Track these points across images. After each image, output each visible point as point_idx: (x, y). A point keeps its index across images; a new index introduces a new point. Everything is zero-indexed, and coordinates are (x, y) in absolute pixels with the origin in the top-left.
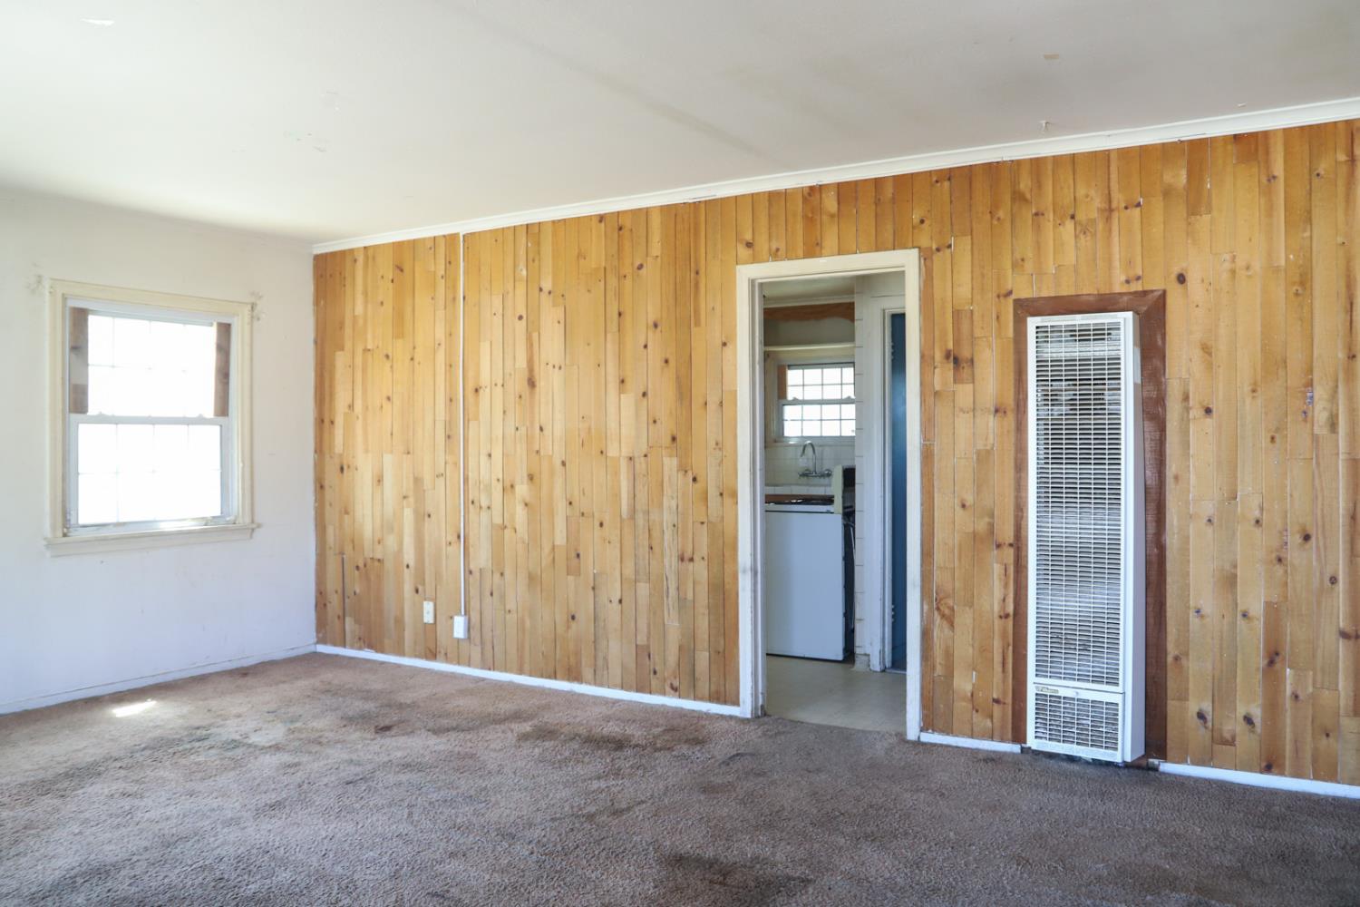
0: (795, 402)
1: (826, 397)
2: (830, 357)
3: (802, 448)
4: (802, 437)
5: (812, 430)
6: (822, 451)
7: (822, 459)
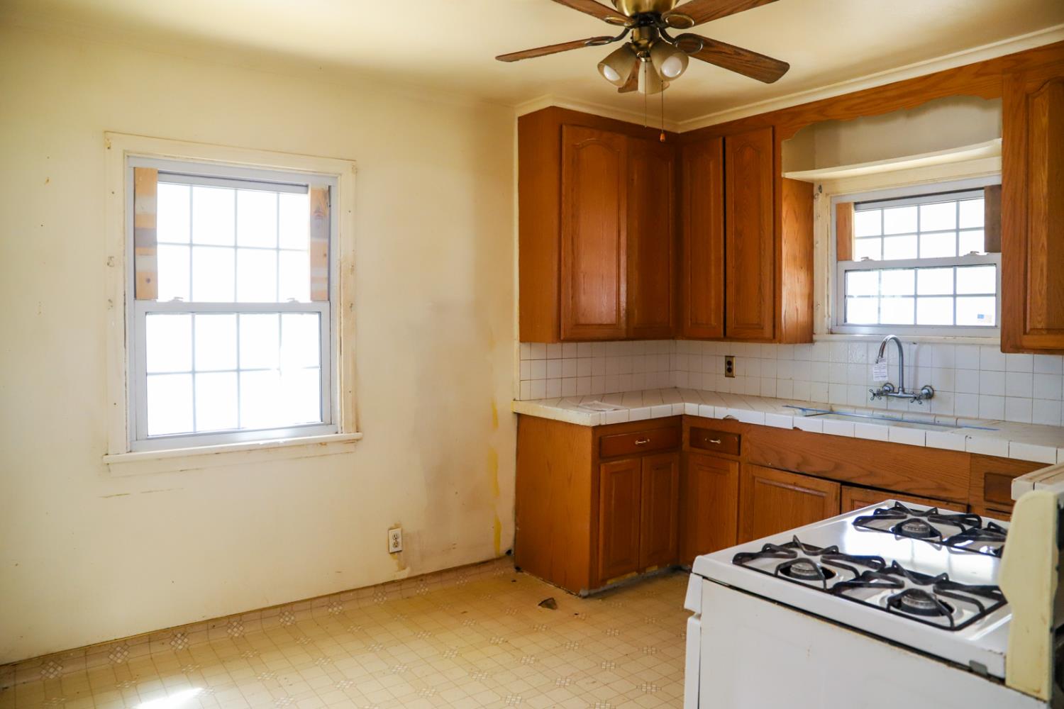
0: (868, 265)
1: (926, 254)
2: (935, 182)
3: (879, 346)
4: (879, 326)
5: (899, 314)
6: (917, 353)
7: (916, 367)
